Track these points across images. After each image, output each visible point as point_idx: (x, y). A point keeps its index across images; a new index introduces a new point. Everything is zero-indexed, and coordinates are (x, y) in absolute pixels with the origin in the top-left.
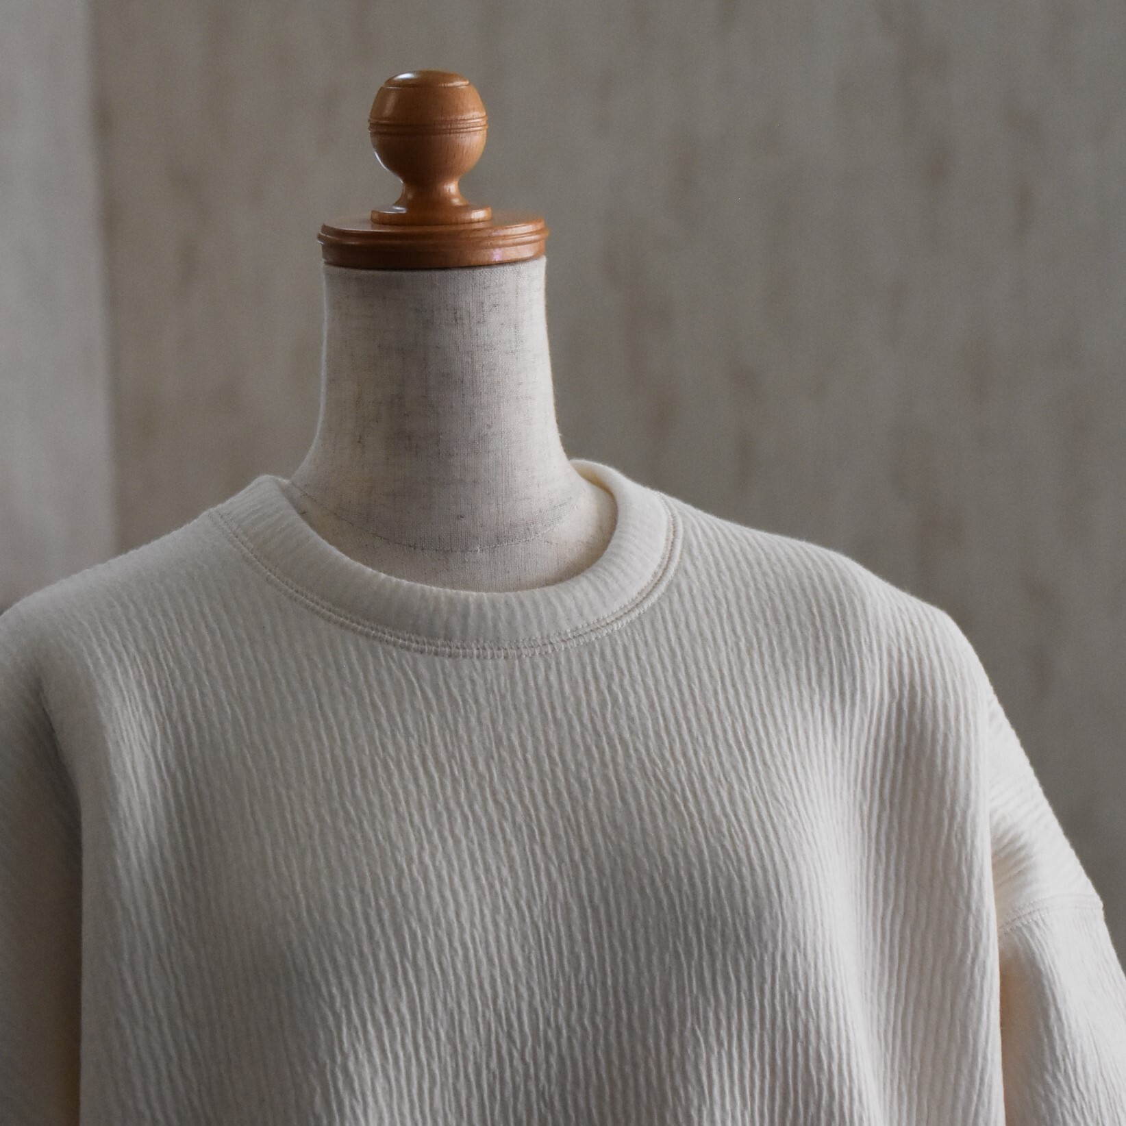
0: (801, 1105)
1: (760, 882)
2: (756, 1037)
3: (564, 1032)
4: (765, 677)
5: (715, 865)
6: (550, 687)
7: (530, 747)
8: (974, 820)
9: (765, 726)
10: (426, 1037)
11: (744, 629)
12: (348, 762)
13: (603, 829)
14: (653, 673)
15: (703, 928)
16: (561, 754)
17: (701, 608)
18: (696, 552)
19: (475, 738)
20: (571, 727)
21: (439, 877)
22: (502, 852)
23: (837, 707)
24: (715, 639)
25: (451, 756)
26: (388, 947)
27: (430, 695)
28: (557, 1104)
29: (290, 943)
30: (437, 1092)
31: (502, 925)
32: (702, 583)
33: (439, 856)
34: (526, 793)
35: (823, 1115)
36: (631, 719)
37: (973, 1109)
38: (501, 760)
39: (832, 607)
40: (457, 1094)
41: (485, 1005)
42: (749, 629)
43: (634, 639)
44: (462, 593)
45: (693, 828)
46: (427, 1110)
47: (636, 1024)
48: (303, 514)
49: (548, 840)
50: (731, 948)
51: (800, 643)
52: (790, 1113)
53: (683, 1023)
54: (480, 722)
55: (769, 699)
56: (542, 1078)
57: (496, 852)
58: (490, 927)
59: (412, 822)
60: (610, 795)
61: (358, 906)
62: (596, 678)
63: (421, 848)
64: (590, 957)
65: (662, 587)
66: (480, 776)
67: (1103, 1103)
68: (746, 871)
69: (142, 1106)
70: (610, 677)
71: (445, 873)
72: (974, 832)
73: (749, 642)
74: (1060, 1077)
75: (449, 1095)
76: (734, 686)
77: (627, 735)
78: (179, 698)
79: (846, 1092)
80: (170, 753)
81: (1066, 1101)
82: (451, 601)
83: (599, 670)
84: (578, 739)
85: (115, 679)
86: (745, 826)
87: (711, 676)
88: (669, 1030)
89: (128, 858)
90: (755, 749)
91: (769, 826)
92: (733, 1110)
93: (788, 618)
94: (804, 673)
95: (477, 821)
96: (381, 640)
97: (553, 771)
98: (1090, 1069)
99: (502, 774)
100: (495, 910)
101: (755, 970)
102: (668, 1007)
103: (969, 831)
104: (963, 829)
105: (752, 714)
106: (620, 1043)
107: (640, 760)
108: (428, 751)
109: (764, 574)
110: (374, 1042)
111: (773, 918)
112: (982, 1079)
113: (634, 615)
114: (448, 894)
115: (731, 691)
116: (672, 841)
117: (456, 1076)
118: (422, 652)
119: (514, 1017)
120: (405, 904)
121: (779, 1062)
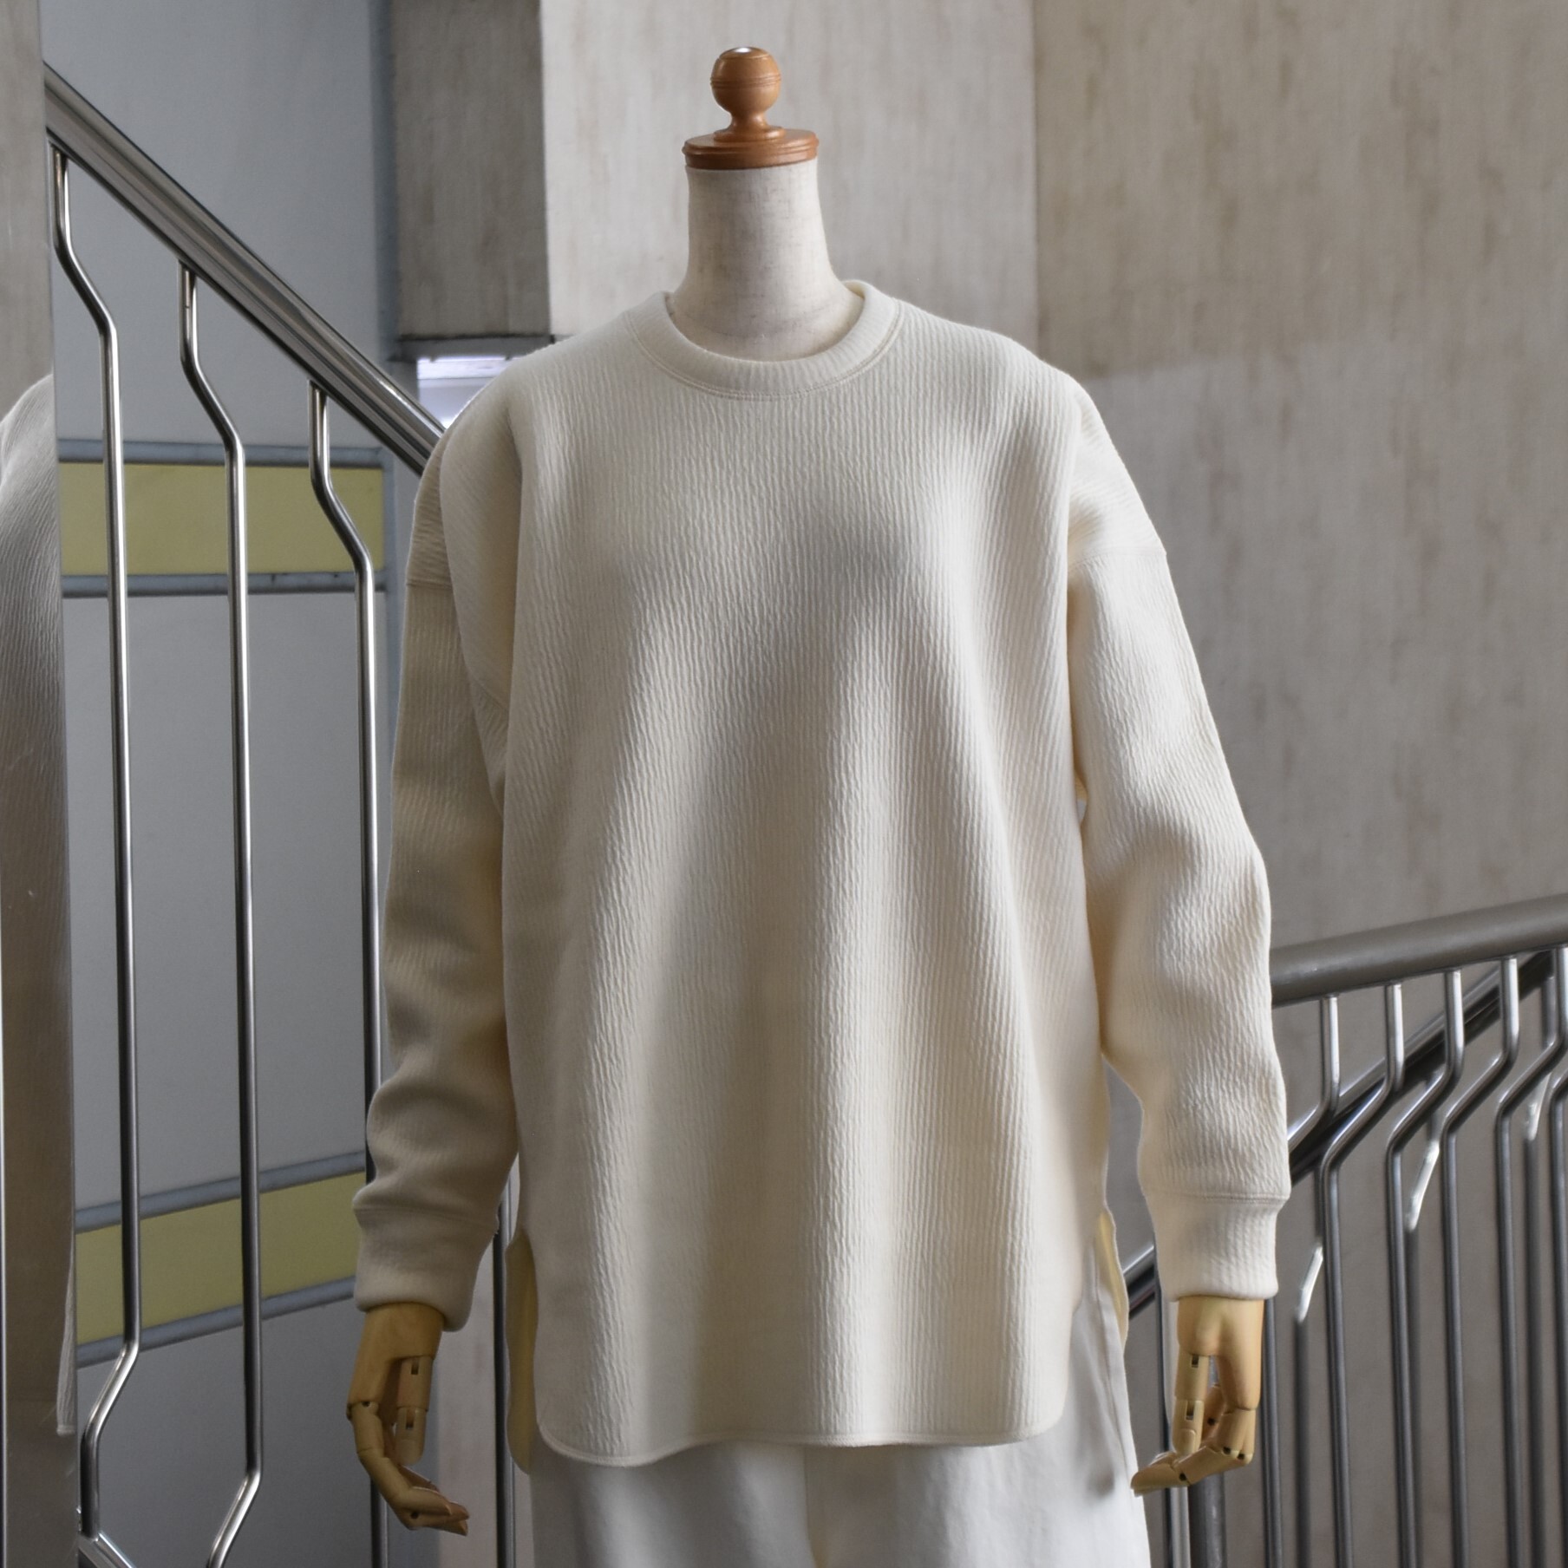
0: (916, 663)
1: (899, 535)
2: (891, 623)
3: (779, 617)
4: (931, 414)
5: (873, 524)
6: (794, 418)
7: (776, 453)
8: (1055, 500)
9: (924, 443)
10: (696, 617)
11: (925, 386)
12: (669, 460)
13: (811, 501)
14: (860, 411)
15: (862, 559)
16: (794, 458)
17: (899, 371)
18: (906, 338)
19: (744, 448)
20: (803, 441)
21: (710, 527)
22: (750, 514)
23: (976, 432)
24: (903, 391)
25: (728, 457)
26: (676, 566)
27: (722, 422)
28: (773, 656)
29: (621, 562)
30: (703, 648)
31: (745, 555)
32: (904, 356)
33: (712, 515)
34: (770, 479)
35: (929, 669)
36: (839, 437)
37: (1043, 669)
38: (758, 460)
39: (983, 371)
40: (715, 650)
41: (732, 600)
42: (928, 385)
43: (852, 390)
44: (748, 361)
45: (864, 503)
46: (696, 658)
47: (820, 614)
48: (671, 314)
49: (778, 508)
50: (878, 571)
51: (958, 394)
52: (910, 667)
53: (847, 614)
54: (749, 437)
55: (930, 427)
56: (765, 642)
57: (746, 514)
58: (737, 556)
59: (699, 495)
60: (819, 483)
61: (661, 542)
62: (823, 412)
63: (702, 509)
64: (796, 575)
65: (878, 359)
66: (744, 470)
67: (1132, 669)
68: (891, 528)
69: (542, 651)
70: (832, 412)
71: (713, 525)
72: (1055, 507)
73: (925, 392)
74: (1104, 653)
75: (710, 650)
76: (910, 419)
77: (835, 447)
78: (582, 422)
79: (944, 656)
80: (573, 454)
81: (1106, 667)
82: (741, 367)
83: (826, 408)
84: (806, 449)
85: (546, 411)
86: (896, 502)
87: (896, 413)
88: (839, 617)
89: (542, 511)
90: (914, 456)
91: (911, 502)
92: (874, 665)
93: (954, 378)
94: (956, 412)
95: (738, 495)
96: (699, 389)
97: (787, 467)
98: (1124, 649)
99: (757, 469)
100: (742, 546)
101: (891, 585)
102: (839, 604)
103: (1051, 507)
104: (1047, 506)
105: (917, 436)
106: (810, 624)
107: (841, 462)
108: (715, 454)
109: (947, 351)
110: (665, 619)
111: (905, 554)
112: (1049, 653)
113: (855, 376)
114: (714, 537)
115: (906, 421)
116: (850, 509)
117: (714, 640)
118: (722, 396)
119: (749, 608)
120: (688, 543)
121: (904, 637)
